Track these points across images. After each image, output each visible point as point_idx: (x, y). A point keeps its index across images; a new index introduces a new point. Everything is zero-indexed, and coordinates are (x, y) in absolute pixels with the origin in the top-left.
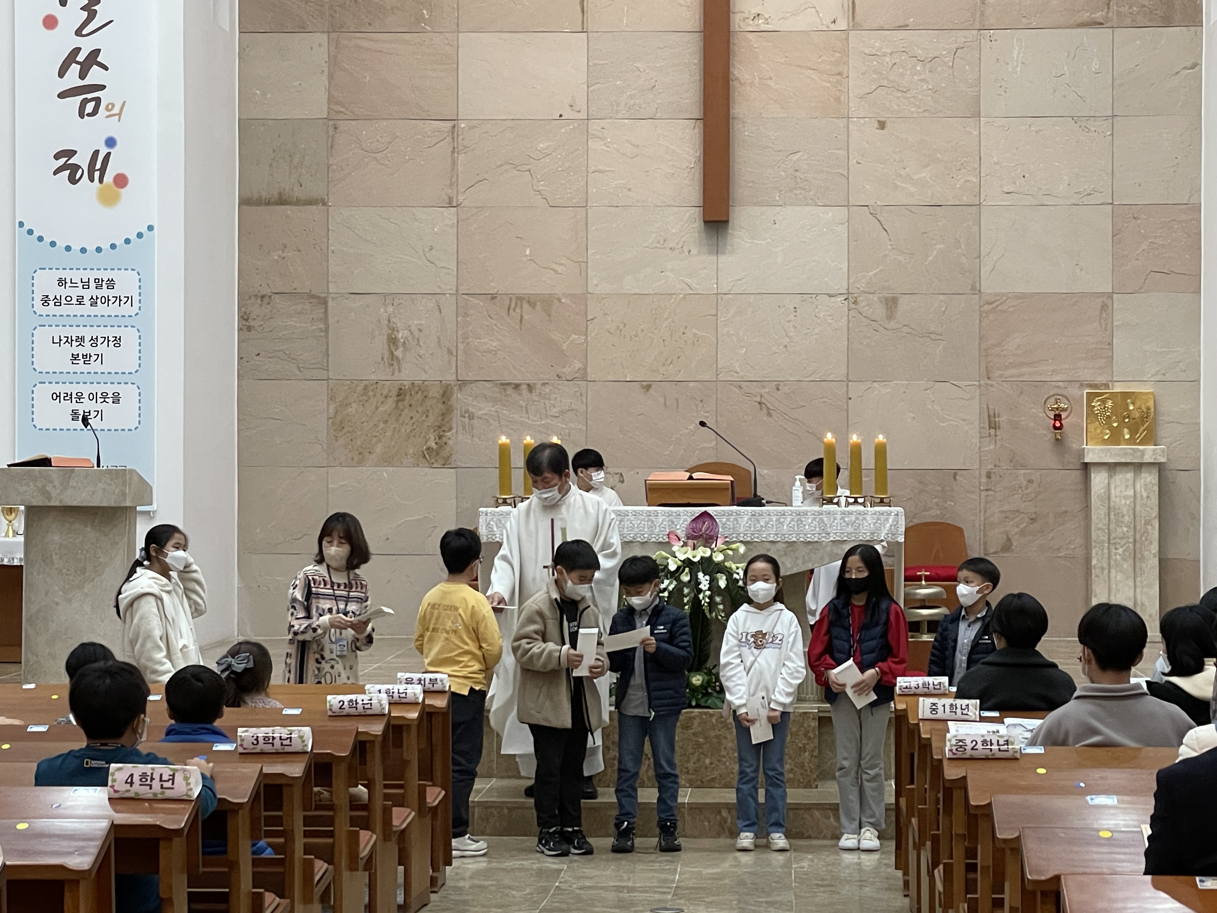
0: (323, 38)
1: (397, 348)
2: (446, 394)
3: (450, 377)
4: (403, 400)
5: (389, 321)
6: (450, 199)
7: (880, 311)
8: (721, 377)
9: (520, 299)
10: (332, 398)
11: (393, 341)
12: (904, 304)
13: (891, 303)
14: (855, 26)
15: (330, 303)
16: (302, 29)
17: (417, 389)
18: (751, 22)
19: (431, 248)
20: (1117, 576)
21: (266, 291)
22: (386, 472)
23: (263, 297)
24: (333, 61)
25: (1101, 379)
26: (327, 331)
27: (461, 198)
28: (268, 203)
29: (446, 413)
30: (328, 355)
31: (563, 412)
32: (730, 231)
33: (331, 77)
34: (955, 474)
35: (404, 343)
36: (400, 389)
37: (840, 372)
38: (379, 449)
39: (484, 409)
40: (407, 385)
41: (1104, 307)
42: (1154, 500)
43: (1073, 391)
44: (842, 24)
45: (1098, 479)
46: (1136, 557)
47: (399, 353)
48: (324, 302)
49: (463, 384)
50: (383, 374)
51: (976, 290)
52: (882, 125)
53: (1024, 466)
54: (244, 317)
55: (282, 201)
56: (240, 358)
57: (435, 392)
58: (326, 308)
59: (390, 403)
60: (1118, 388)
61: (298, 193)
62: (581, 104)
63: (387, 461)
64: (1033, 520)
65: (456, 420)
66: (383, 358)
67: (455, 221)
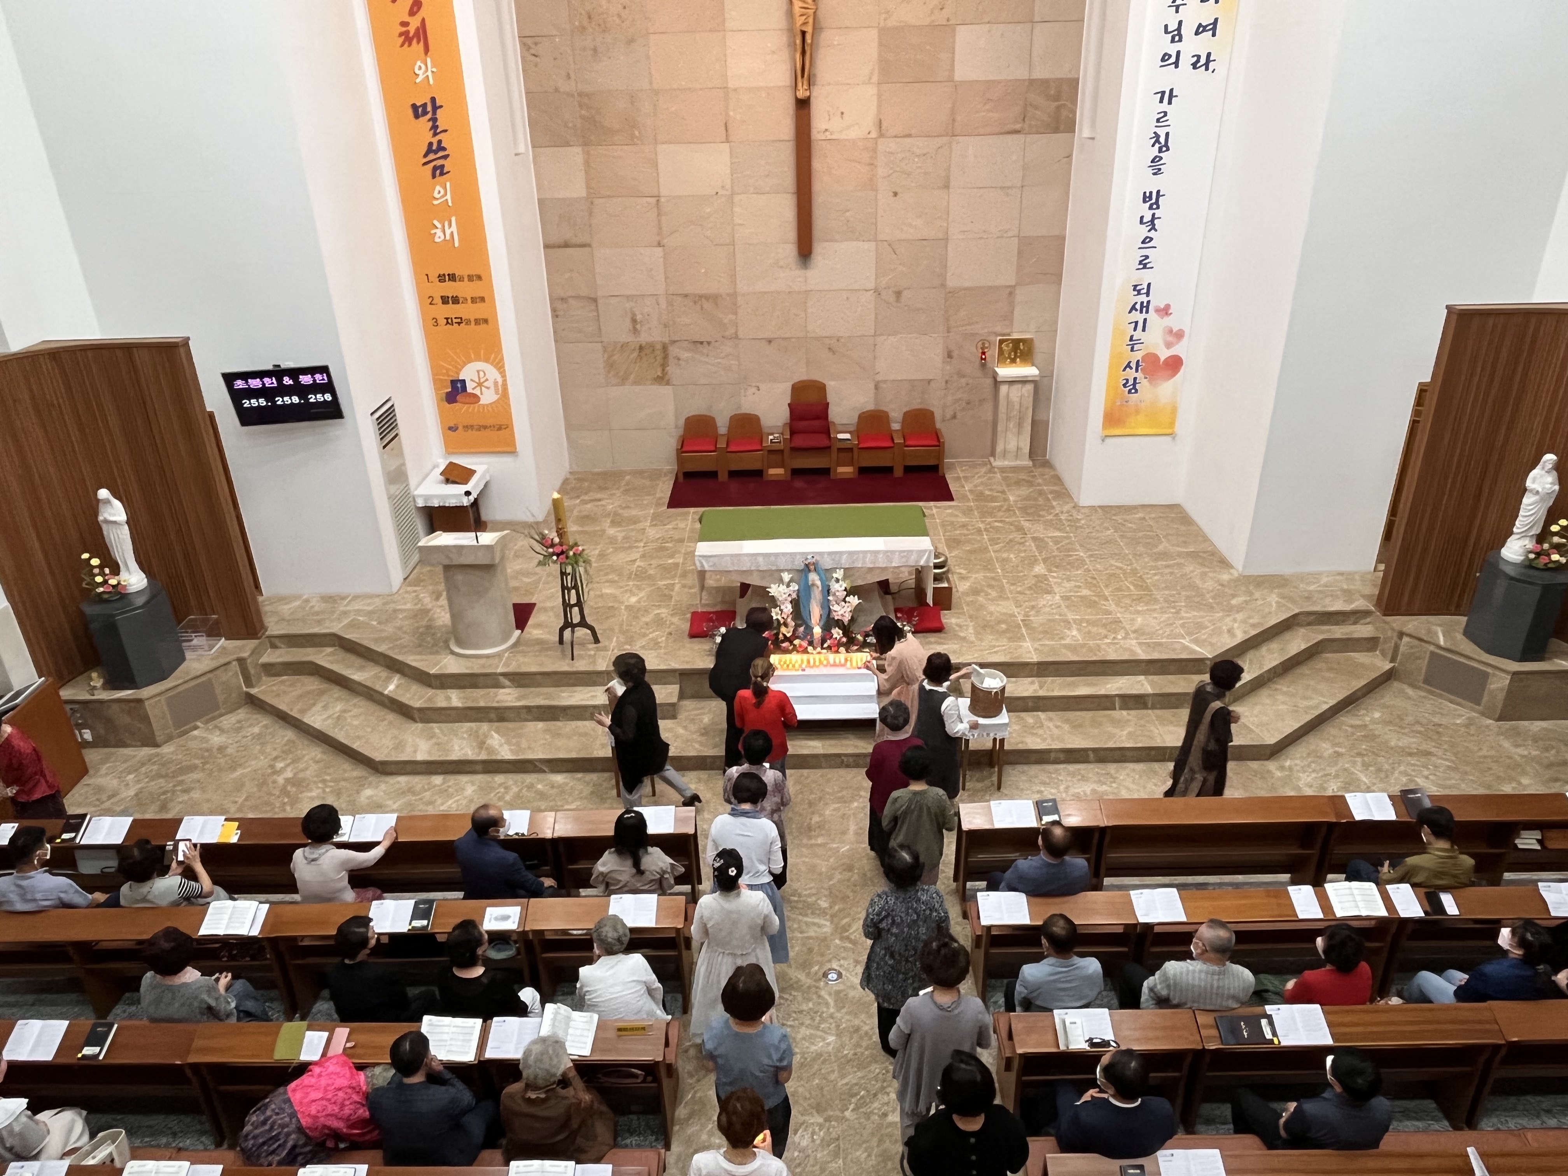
0: (578, 150)
1: (637, 325)
2: (665, 348)
3: (666, 339)
4: (643, 352)
5: (631, 310)
6: (659, 242)
7: (892, 299)
8: (809, 335)
9: (701, 297)
10: (605, 351)
11: (634, 321)
12: (906, 294)
13: (898, 294)
14: (881, 135)
15: (600, 302)
16: (567, 144)
17: (649, 345)
18: (822, 135)
19: (651, 270)
20: (1010, 435)
21: (563, 295)
22: (637, 389)
23: (562, 299)
24: (587, 163)
25: (1007, 331)
26: (599, 317)
27: (665, 241)
28: (559, 247)
29: (666, 357)
30: (601, 329)
31: (727, 356)
32: (813, 258)
33: (586, 173)
34: (929, 381)
35: (641, 322)
36: (641, 346)
37: (872, 332)
38: (632, 377)
39: (685, 355)
40: (644, 344)
41: (1011, 293)
42: (1031, 399)
43: (992, 338)
44: (874, 135)
45: (1004, 389)
46: (1020, 425)
47: (638, 327)
48: (595, 300)
49: (674, 342)
50: (631, 338)
51: (943, 285)
52: (895, 194)
53: (964, 376)
54: (554, 310)
55: (566, 245)
56: (555, 332)
57: (659, 347)
58: (597, 304)
59: (635, 354)
60: (1015, 336)
61: (575, 241)
62: (728, 186)
63: (636, 383)
64: (968, 403)
65: (671, 361)
66: (630, 330)
67: (661, 254)
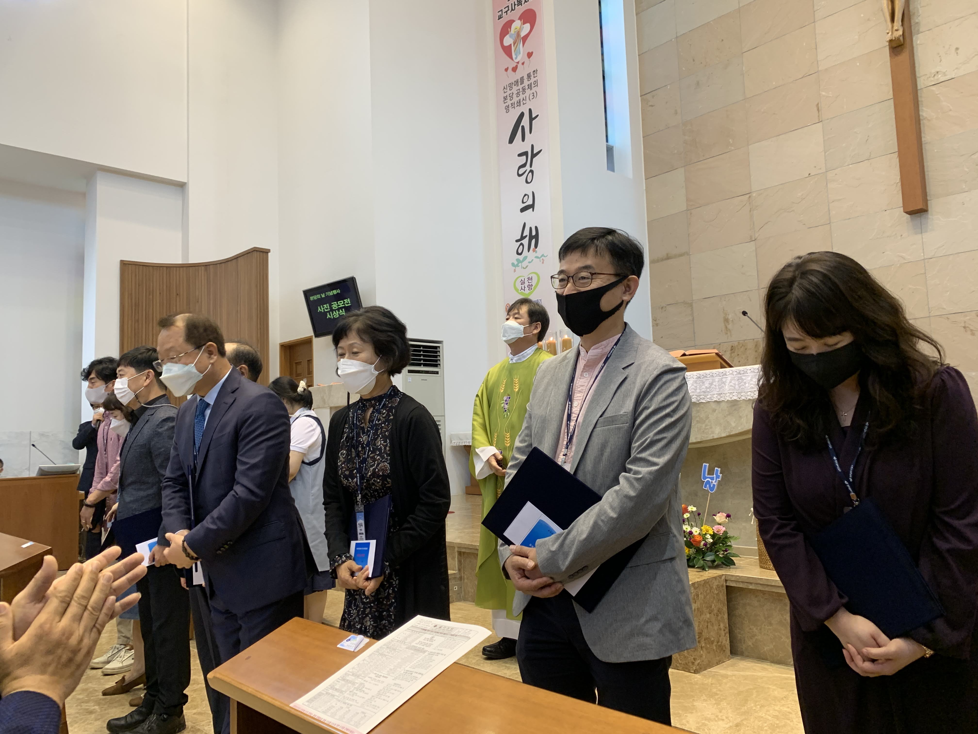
0: (682, 170)
1: (729, 324)
4: (734, 352)
5: (724, 310)
6: (751, 237)
11: (726, 320)
15: (694, 305)
16: (673, 169)
17: (741, 345)
18: (932, 79)
19: (743, 266)
21: (663, 304)
23: (662, 308)
24: (688, 180)
26: (693, 320)
27: (757, 235)
28: (662, 260)
30: (694, 333)
32: (930, 216)
33: (687, 188)
35: (732, 321)
36: (732, 346)
40: (736, 344)
47: (730, 326)
48: (691, 305)
50: (723, 339)
54: (654, 320)
55: (668, 258)
58: (692, 308)
61: (675, 252)
62: (822, 165)
66: (722, 331)
67: (754, 248)
